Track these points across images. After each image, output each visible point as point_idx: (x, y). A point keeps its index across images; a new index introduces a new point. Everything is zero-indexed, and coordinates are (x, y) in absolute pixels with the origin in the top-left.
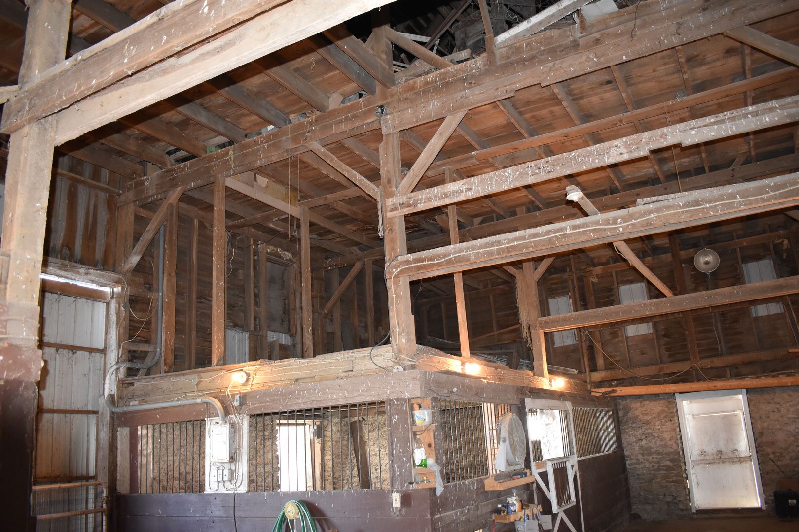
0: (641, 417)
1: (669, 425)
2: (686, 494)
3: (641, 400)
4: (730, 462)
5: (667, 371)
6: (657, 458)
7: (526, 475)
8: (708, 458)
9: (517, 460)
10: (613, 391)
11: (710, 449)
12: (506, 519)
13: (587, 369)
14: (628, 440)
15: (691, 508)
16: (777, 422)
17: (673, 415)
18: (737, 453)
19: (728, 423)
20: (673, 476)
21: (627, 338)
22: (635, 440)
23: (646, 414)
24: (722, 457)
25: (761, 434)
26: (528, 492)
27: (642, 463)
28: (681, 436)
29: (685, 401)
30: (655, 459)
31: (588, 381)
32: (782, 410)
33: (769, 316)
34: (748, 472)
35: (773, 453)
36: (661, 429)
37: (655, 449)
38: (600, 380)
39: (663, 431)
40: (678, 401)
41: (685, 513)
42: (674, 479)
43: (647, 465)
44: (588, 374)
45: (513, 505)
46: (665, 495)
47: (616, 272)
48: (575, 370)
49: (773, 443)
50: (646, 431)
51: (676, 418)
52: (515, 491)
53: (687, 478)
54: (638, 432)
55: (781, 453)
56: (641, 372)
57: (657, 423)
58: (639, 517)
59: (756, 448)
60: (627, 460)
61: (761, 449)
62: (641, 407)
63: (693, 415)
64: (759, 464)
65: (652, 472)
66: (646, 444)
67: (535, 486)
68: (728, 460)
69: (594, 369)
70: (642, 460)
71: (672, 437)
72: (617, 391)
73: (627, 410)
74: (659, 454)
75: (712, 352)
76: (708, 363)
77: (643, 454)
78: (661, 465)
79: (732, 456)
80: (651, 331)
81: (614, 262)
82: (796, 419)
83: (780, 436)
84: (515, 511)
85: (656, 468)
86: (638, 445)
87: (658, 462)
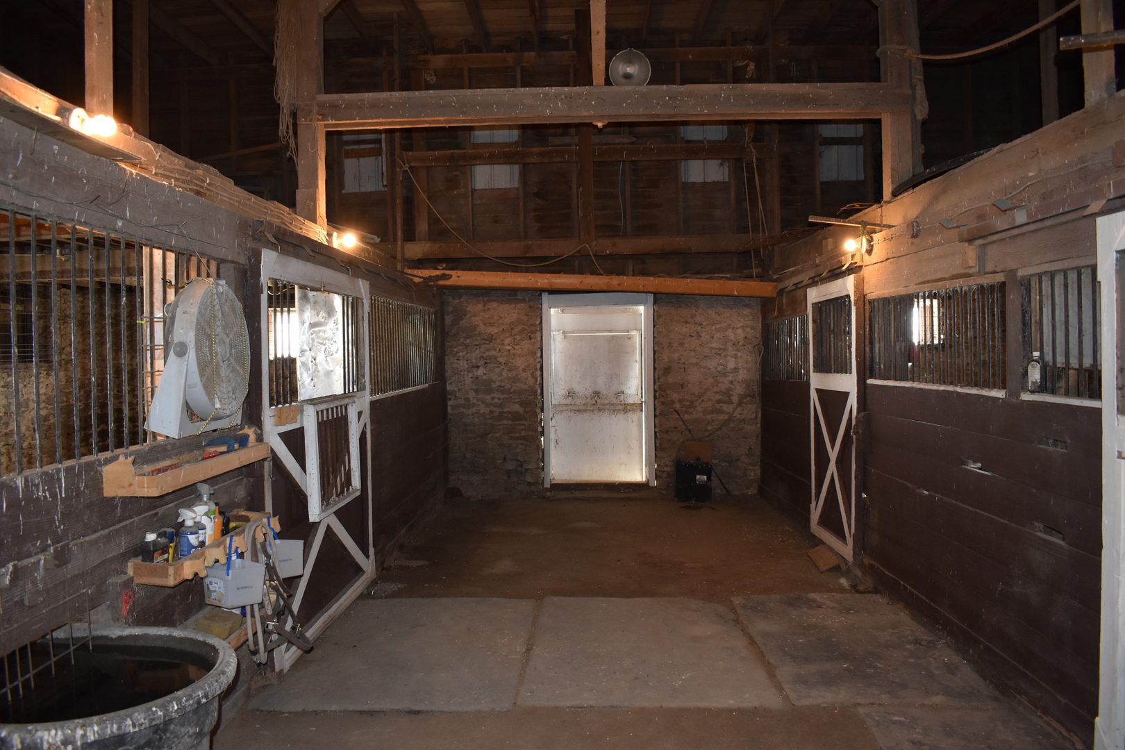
0: (482, 327)
1: (526, 345)
2: (538, 459)
3: (486, 299)
4: (610, 411)
5: (538, 253)
6: (499, 399)
7: (243, 441)
8: (578, 402)
9: (218, 406)
10: (444, 277)
11: (583, 389)
12: (166, 575)
13: (399, 234)
14: (455, 366)
15: (543, 480)
16: (693, 353)
17: (534, 329)
18: (622, 398)
19: (616, 349)
20: (522, 430)
21: (474, 191)
22: (466, 366)
23: (491, 325)
24: (599, 402)
25: (667, 370)
26: (251, 480)
27: (474, 405)
28: (542, 365)
29: (555, 307)
30: (496, 400)
31: (399, 257)
32: (703, 335)
33: (705, 183)
34: (634, 428)
35: (680, 401)
36: (512, 352)
37: (498, 384)
38: (420, 256)
39: (514, 355)
40: (545, 306)
41: (533, 488)
42: (523, 433)
43: (482, 409)
44: (399, 243)
45: (199, 527)
46: (505, 459)
47: (470, 69)
48: (375, 237)
49: (682, 386)
50: (487, 353)
51: (538, 334)
52: (205, 490)
53: (542, 433)
54: (474, 355)
55: (692, 402)
56: (494, 250)
57: (507, 341)
58: (461, 494)
59: (655, 391)
60: (450, 399)
61: (663, 393)
62: (484, 311)
63: (564, 332)
64: (655, 416)
65: (488, 421)
66: (484, 374)
67: (268, 466)
68: (608, 406)
69: (410, 236)
70: (475, 401)
71: (528, 366)
72: (450, 276)
73: (460, 315)
74: (503, 392)
75: (609, 229)
76: (607, 246)
77: (477, 391)
78: (506, 410)
79: (614, 401)
80: (516, 185)
81: (470, 52)
82: (721, 351)
83: (694, 376)
84: (202, 544)
85: (496, 414)
86: (470, 375)
87: (501, 406)
